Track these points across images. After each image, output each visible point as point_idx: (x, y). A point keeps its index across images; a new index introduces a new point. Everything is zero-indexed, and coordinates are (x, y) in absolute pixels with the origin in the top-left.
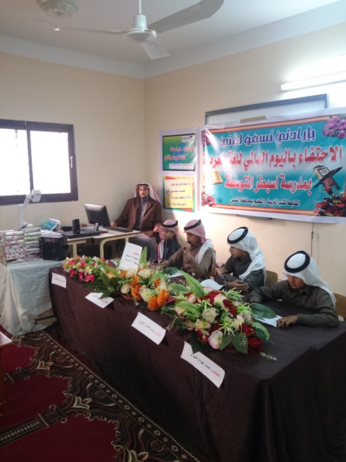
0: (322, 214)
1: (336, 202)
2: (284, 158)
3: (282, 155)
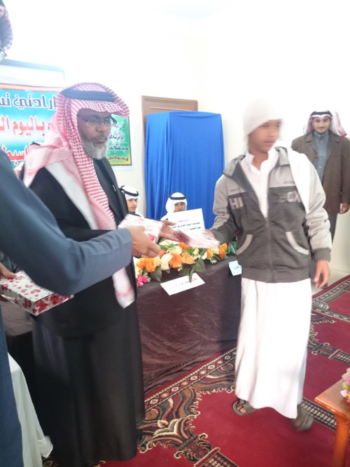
2: (30, 125)
3: (26, 122)
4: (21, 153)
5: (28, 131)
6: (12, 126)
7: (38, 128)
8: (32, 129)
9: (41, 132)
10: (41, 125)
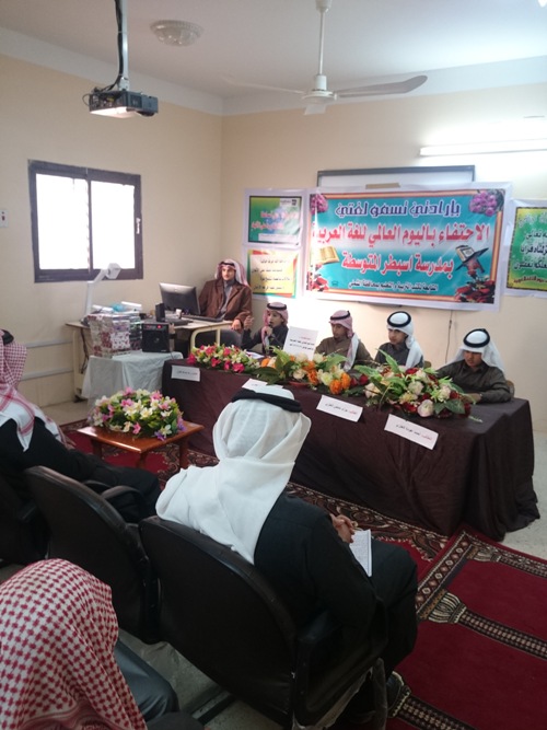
0: (463, 300)
1: (480, 286)
2: (421, 234)
3: (417, 231)
4: (405, 263)
5: (417, 241)
6: (402, 234)
7: (429, 237)
8: (421, 238)
9: (430, 242)
10: (431, 233)
